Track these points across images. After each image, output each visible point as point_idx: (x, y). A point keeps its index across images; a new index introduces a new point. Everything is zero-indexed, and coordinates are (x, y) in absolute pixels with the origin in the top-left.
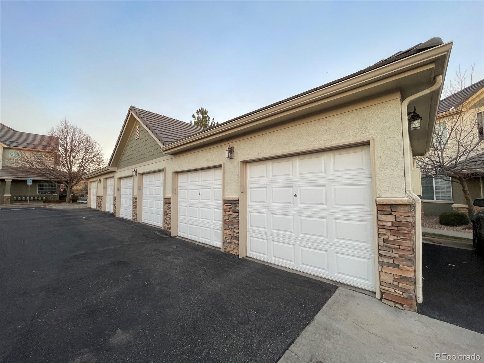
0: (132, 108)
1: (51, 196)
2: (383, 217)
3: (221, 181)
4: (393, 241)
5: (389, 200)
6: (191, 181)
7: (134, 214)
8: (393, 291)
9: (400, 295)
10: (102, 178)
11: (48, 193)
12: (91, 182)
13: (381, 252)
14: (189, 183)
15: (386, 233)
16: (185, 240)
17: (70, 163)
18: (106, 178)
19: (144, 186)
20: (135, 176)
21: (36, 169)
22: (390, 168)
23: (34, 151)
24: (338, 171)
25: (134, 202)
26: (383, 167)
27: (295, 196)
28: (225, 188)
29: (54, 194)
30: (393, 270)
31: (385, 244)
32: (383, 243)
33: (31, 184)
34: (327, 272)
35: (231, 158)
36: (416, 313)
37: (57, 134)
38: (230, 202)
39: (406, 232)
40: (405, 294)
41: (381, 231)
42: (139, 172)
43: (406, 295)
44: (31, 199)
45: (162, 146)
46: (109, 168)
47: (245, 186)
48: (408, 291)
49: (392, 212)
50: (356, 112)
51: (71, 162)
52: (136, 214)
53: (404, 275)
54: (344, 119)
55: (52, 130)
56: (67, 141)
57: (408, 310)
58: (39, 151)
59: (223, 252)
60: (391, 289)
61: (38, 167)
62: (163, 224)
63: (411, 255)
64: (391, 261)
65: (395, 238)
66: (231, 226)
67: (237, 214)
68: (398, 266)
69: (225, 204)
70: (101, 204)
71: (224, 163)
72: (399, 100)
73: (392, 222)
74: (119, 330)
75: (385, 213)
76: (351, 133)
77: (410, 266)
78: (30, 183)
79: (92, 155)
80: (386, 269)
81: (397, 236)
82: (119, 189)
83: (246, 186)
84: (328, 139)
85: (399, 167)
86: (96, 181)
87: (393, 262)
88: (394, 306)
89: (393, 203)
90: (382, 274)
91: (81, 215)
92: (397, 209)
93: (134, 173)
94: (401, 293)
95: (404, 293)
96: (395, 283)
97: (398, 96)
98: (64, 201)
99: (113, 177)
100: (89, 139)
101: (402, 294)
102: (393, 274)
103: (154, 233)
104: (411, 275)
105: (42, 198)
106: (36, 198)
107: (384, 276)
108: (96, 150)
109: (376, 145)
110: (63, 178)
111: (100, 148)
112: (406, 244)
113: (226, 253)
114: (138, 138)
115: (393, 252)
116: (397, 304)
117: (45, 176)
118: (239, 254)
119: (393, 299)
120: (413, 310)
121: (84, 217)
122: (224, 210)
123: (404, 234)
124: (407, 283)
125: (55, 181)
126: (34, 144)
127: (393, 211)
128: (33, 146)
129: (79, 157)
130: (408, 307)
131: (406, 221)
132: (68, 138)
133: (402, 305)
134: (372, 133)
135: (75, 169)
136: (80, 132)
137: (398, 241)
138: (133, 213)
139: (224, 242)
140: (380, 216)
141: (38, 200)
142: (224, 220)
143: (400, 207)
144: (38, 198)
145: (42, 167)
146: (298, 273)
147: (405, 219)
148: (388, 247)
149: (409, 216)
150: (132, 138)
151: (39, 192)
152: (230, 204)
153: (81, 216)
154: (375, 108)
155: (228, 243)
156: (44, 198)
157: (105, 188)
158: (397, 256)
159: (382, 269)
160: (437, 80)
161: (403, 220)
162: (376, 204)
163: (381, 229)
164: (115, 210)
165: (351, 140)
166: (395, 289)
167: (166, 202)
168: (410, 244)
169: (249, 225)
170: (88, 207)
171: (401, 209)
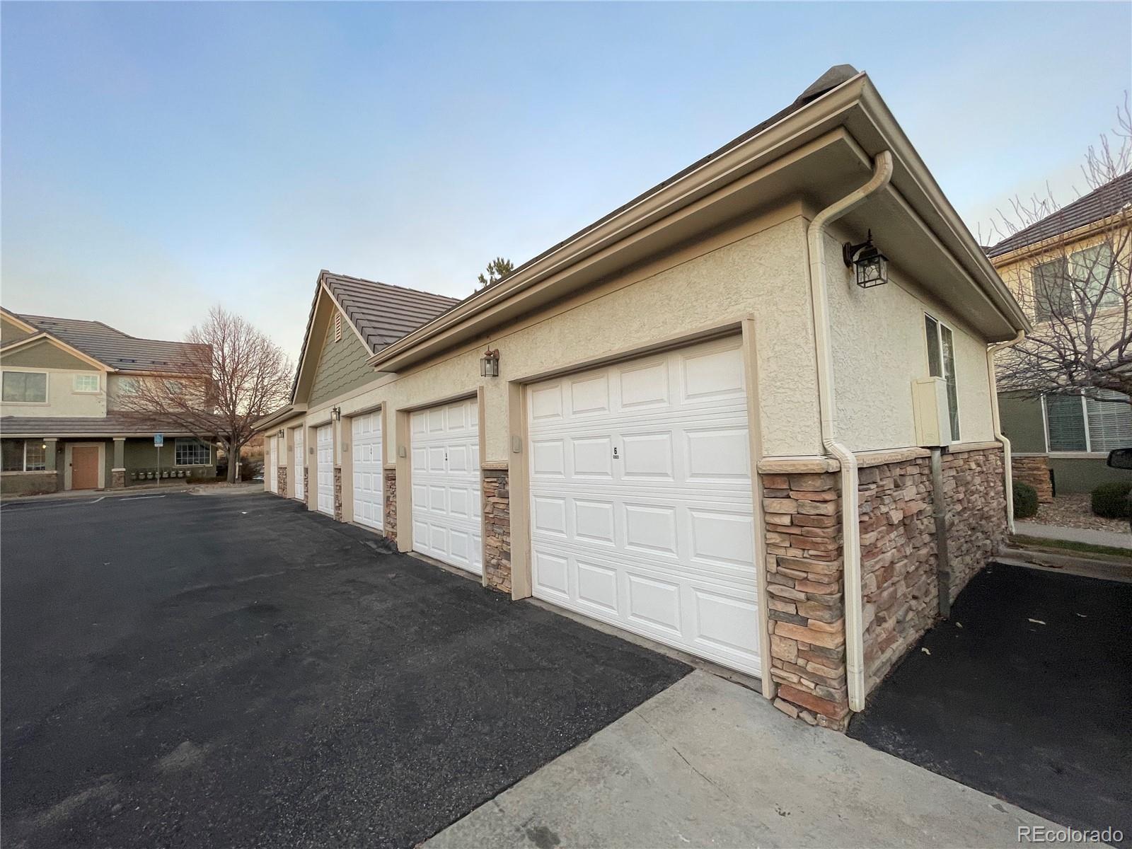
0: (324, 276)
1: (202, 468)
2: (776, 505)
3: (477, 427)
4: (793, 560)
5: (780, 463)
6: (451, 426)
7: (337, 505)
8: (795, 679)
9: (809, 691)
10: (285, 427)
11: (195, 463)
12: (269, 437)
13: (772, 588)
14: (448, 431)
15: (781, 541)
16: (424, 560)
17: (231, 398)
18: (293, 428)
19: (356, 444)
20: (337, 421)
21: (167, 414)
22: (787, 386)
23: (161, 376)
24: (695, 396)
25: (337, 478)
26: (773, 383)
27: (616, 457)
28: (487, 442)
29: (207, 465)
30: (794, 629)
31: (779, 568)
32: (775, 565)
33: (162, 445)
34: (678, 634)
35: (494, 376)
36: (842, 735)
37: (204, 339)
38: (494, 474)
39: (819, 540)
40: (820, 689)
41: (771, 538)
42: (343, 413)
43: (822, 691)
44: (164, 476)
45: (372, 355)
46: (291, 407)
47: (523, 437)
48: (826, 682)
49: (791, 493)
50: (717, 254)
51: (234, 396)
52: (340, 505)
53: (818, 643)
54: (696, 273)
55: (194, 333)
56: (224, 352)
57: (825, 727)
58: (172, 377)
59: (485, 588)
60: (792, 676)
61: (171, 410)
62: (385, 526)
63: (831, 594)
64: (791, 609)
65: (798, 553)
66: (499, 528)
67: (505, 501)
68: (804, 622)
69: (487, 480)
70: (285, 483)
71: (483, 387)
72: (800, 222)
73: (792, 514)
74: (186, 743)
75: (779, 494)
76: (709, 306)
77: (829, 621)
78: (161, 443)
79: (275, 378)
80: (785, 629)
81: (804, 550)
82: (312, 451)
83: (526, 437)
84: (666, 323)
85: (804, 383)
86: (275, 435)
87: (795, 613)
88: (796, 715)
89: (790, 470)
90: (776, 640)
91: (240, 509)
92: (802, 485)
93: (334, 416)
94: (812, 686)
95: (818, 686)
96: (801, 662)
97: (798, 210)
98: (225, 480)
99: (301, 426)
100: (266, 344)
101: (813, 688)
102: (797, 640)
103: (365, 545)
104: (831, 643)
105: (184, 473)
106: (173, 474)
107: (778, 645)
108: (281, 367)
109: (758, 331)
110: (219, 430)
111: (289, 363)
112: (819, 570)
113: (491, 589)
114: (340, 339)
115: (794, 588)
116: (805, 712)
117: (186, 427)
118: (512, 590)
119: (797, 701)
120: (836, 728)
121: (245, 513)
122: (485, 492)
123: (815, 545)
124: (824, 661)
125: (206, 438)
126: (165, 363)
127: (794, 489)
128: (159, 367)
129: (249, 384)
130: (826, 720)
131: (818, 512)
132: (226, 345)
133: (814, 714)
134: (750, 304)
135: (241, 410)
136: (249, 331)
137: (805, 563)
138: (335, 503)
139: (487, 564)
140: (767, 501)
141: (146, 479)
142: (486, 516)
143: (806, 480)
144: (177, 473)
145: (180, 410)
146: (620, 635)
147: (817, 508)
148: (785, 576)
149: (825, 502)
150: (330, 339)
151: (178, 462)
152: (495, 480)
153: (240, 511)
154: (753, 243)
155: (493, 566)
156: (188, 473)
157: (291, 449)
158: (802, 596)
159: (774, 628)
160: (879, 165)
161: (813, 512)
162: (758, 473)
163: (772, 533)
164: (306, 497)
165: (709, 322)
166: (801, 677)
167: (389, 477)
168: (826, 567)
169: (535, 528)
170: (265, 490)
171: (810, 484)
